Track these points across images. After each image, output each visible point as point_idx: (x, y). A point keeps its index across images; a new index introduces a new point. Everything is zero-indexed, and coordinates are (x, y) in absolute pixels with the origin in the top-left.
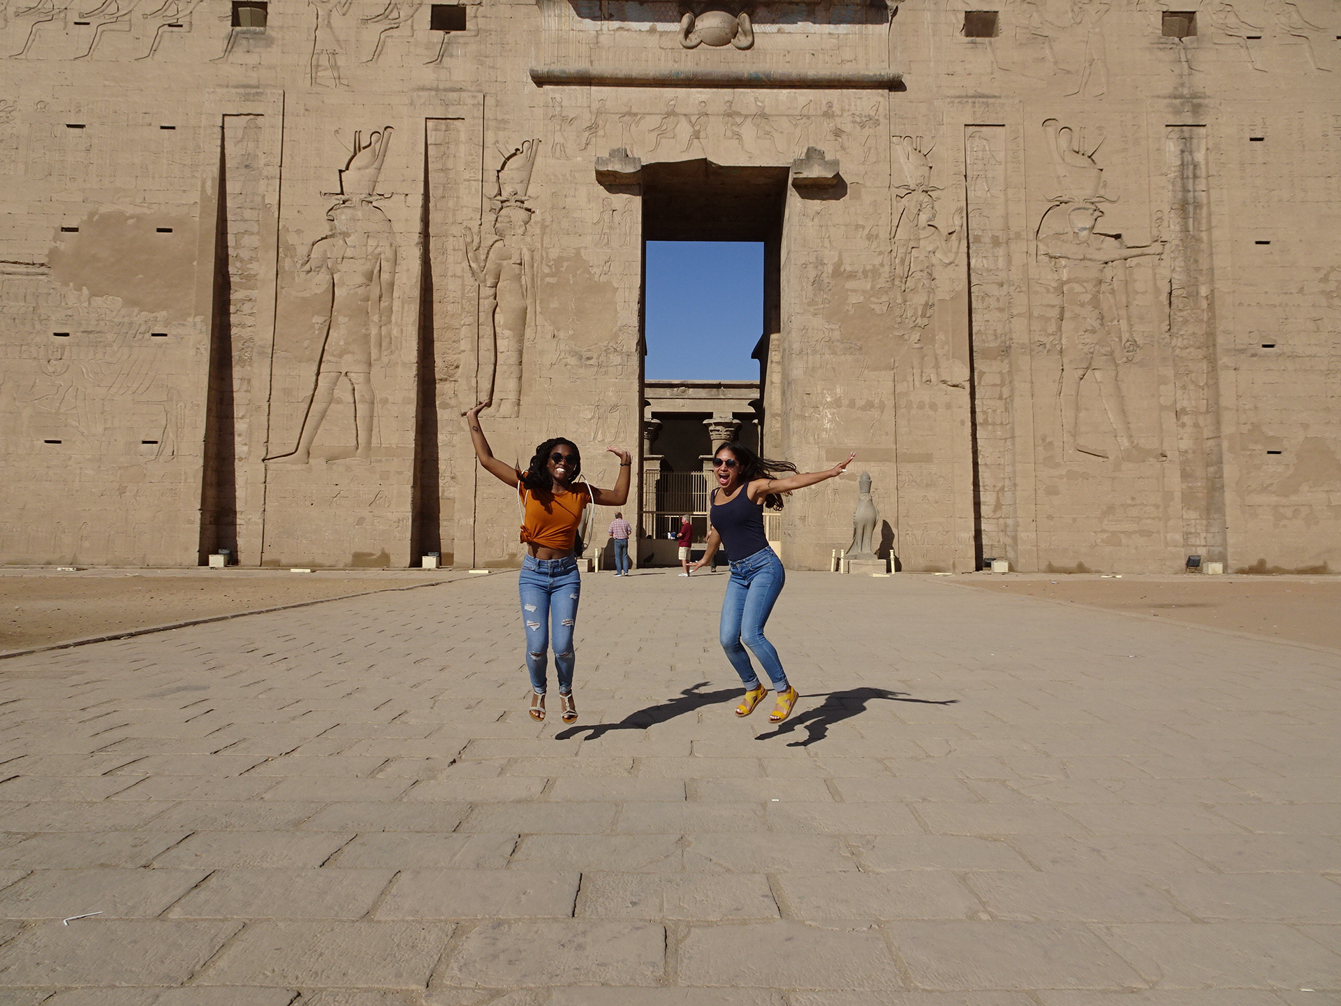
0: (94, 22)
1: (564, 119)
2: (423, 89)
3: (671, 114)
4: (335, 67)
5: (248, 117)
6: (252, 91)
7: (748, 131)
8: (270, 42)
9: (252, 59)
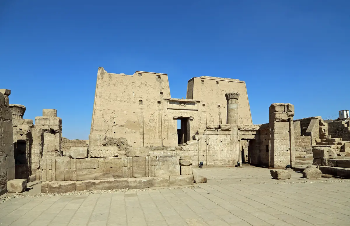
0: (126, 102)
1: (170, 113)
2: (157, 109)
3: (179, 112)
6: (142, 109)
7: (186, 114)
8: (143, 104)
9: (142, 106)
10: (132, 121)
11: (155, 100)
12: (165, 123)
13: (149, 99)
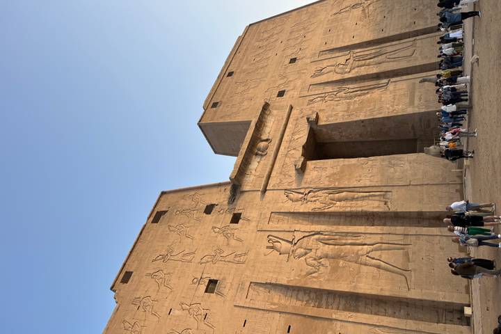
1: (280, 183)
2: (257, 226)
4: (240, 255)
5: (250, 289)
6: (240, 286)
9: (228, 286)
11: (223, 231)
12: (315, 201)
13: (213, 254)
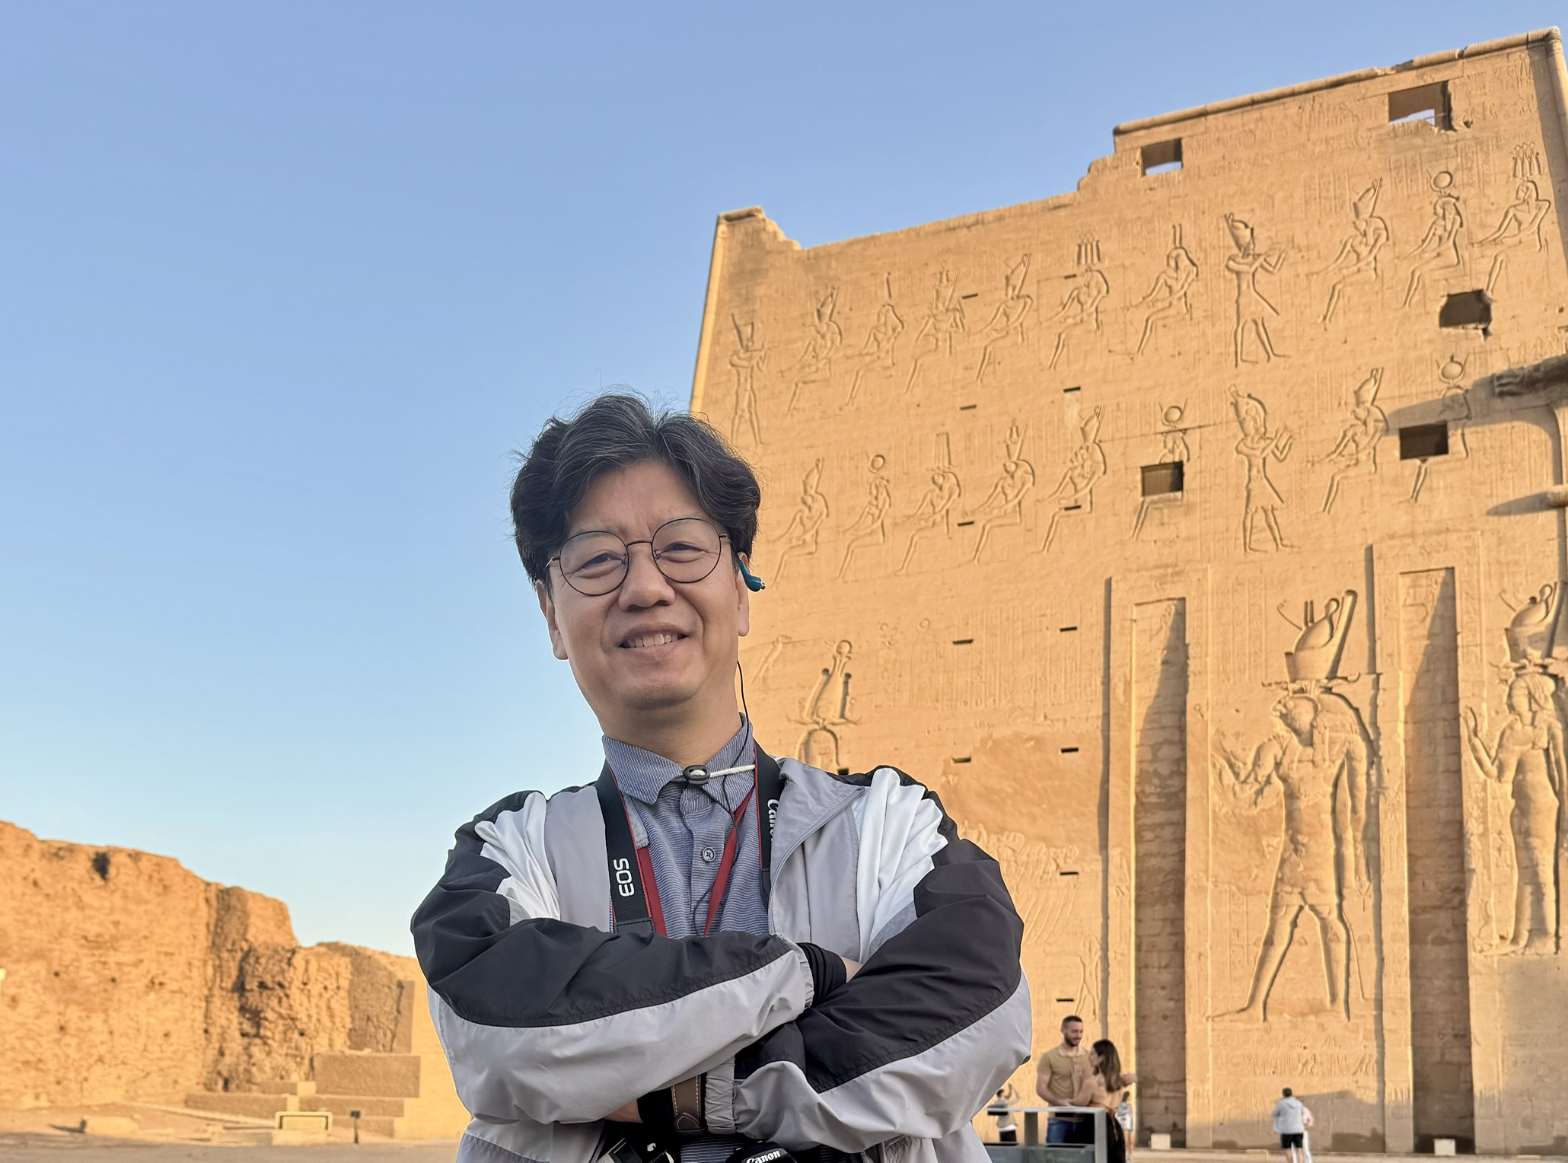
0: (981, 519)
2: (1393, 537)
4: (1274, 526)
5: (1164, 605)
6: (1170, 571)
10: (1039, 742)
